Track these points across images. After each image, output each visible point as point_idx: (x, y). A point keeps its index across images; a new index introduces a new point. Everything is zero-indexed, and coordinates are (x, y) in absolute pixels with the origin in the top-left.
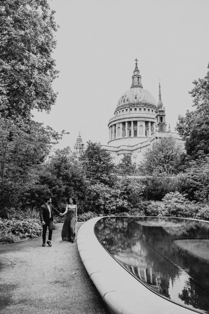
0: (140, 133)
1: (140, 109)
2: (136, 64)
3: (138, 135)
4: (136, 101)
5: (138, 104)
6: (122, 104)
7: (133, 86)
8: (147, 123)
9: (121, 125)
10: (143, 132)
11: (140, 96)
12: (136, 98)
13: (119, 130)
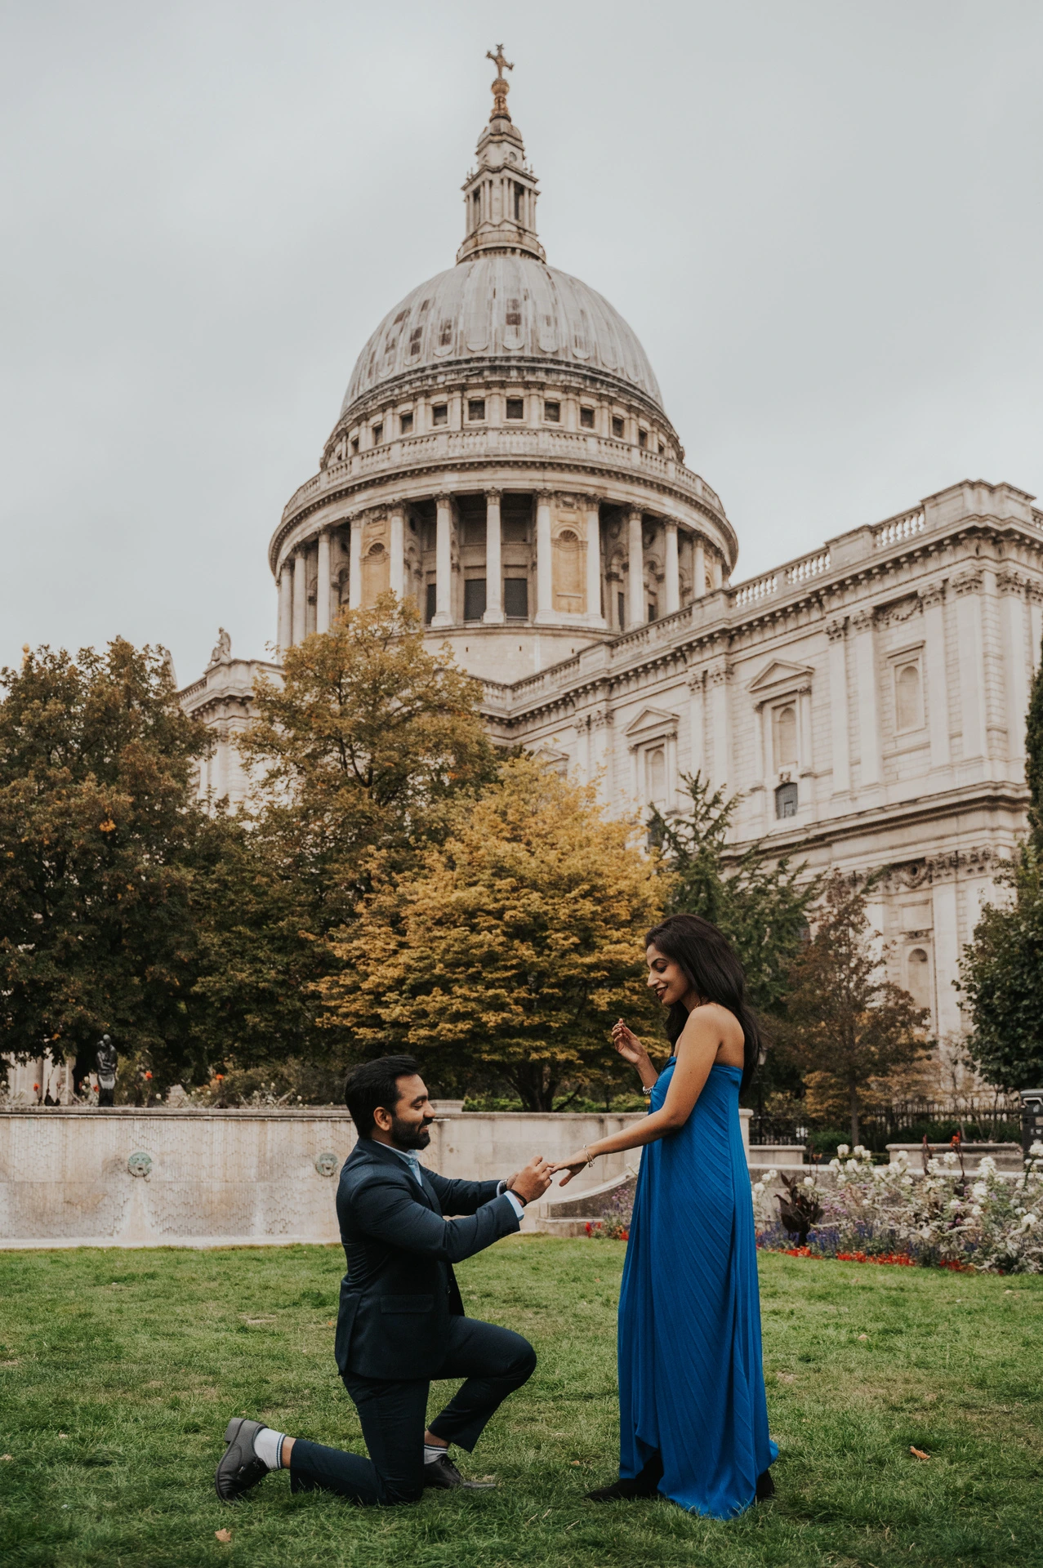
0: (557, 596)
1: (553, 409)
2: (500, 89)
3: (545, 610)
4: (513, 343)
5: (531, 364)
6: (403, 363)
7: (476, 249)
8: (612, 515)
9: (396, 530)
10: (580, 586)
11: (544, 309)
12: (514, 320)
13: (375, 568)
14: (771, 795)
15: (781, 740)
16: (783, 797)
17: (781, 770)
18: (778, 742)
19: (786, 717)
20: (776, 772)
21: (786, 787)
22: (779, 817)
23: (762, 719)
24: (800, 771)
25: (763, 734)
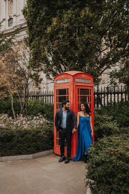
14: (7, 21)
15: (10, 8)
16: (10, 22)
17: (10, 15)
18: (9, 8)
19: (11, 3)
20: (8, 15)
21: (11, 19)
22: (9, 26)
23: (6, 3)
24: (14, 15)
25: (6, 6)
